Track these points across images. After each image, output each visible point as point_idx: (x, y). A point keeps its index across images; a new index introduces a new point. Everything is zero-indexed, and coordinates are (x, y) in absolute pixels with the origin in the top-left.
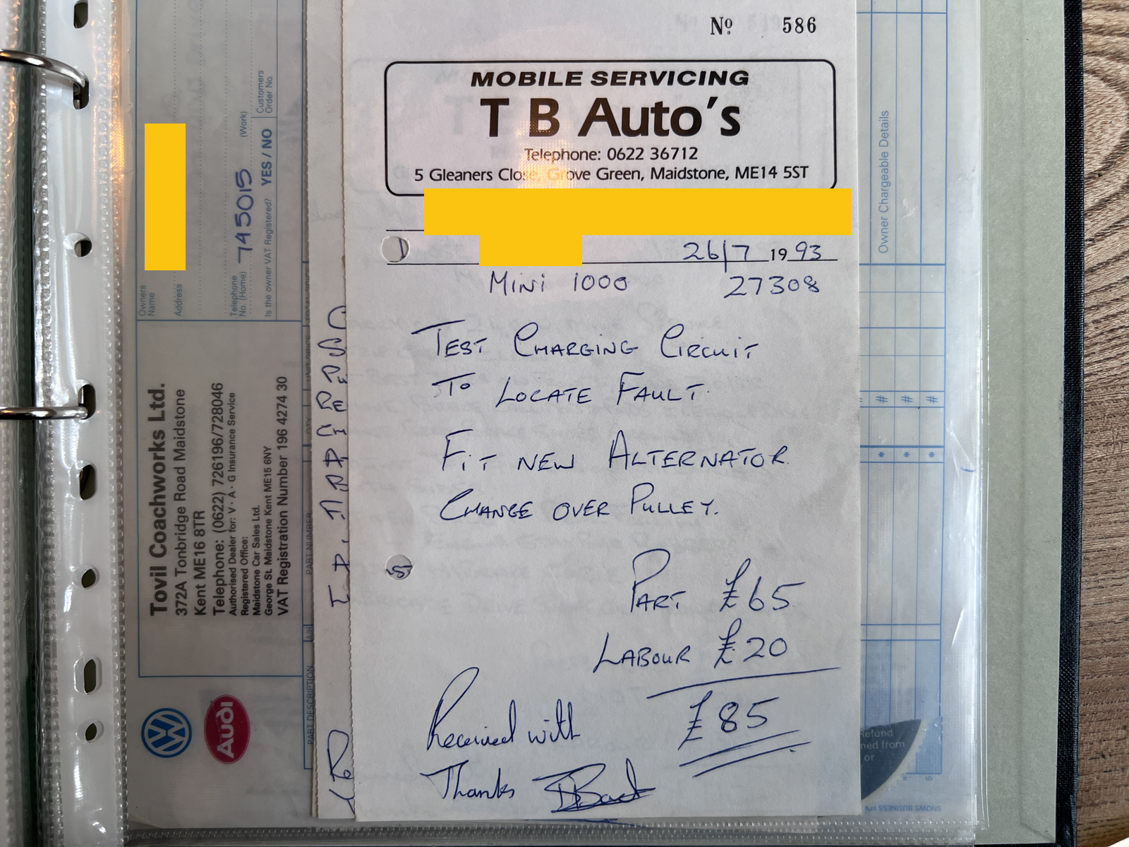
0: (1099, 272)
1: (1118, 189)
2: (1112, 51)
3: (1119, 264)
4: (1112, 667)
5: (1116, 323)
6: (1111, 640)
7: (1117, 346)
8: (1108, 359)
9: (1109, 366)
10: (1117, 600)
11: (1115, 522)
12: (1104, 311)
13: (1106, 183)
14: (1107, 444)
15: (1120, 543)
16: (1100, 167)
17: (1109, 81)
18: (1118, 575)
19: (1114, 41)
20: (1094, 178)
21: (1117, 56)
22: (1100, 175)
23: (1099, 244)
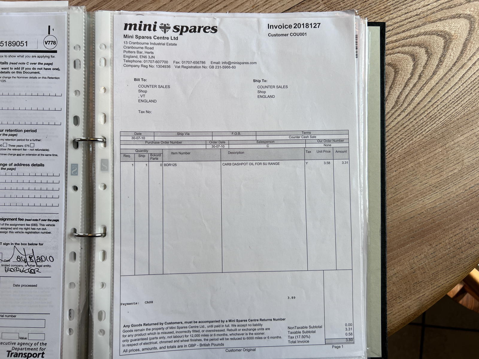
0: (421, 103)
1: (417, 80)
2: (402, 45)
3: (425, 99)
4: (467, 204)
5: (431, 114)
6: (464, 198)
7: (433, 120)
8: (432, 125)
9: (433, 126)
10: (461, 186)
11: (452, 166)
12: (426, 113)
13: (413, 80)
14: (441, 147)
15: (456, 171)
16: (410, 76)
17: (403, 53)
18: (458, 180)
19: (401, 42)
20: (410, 80)
21: (403, 46)
22: (411, 78)
23: (418, 96)
